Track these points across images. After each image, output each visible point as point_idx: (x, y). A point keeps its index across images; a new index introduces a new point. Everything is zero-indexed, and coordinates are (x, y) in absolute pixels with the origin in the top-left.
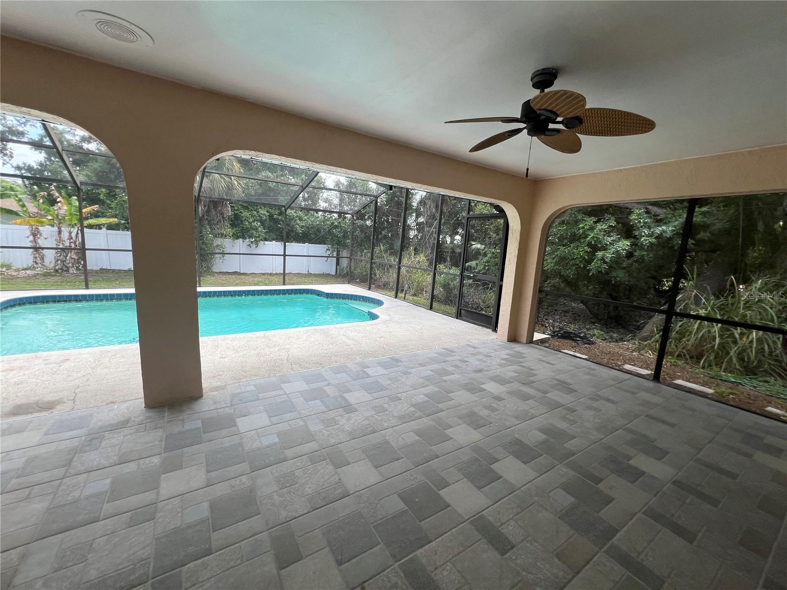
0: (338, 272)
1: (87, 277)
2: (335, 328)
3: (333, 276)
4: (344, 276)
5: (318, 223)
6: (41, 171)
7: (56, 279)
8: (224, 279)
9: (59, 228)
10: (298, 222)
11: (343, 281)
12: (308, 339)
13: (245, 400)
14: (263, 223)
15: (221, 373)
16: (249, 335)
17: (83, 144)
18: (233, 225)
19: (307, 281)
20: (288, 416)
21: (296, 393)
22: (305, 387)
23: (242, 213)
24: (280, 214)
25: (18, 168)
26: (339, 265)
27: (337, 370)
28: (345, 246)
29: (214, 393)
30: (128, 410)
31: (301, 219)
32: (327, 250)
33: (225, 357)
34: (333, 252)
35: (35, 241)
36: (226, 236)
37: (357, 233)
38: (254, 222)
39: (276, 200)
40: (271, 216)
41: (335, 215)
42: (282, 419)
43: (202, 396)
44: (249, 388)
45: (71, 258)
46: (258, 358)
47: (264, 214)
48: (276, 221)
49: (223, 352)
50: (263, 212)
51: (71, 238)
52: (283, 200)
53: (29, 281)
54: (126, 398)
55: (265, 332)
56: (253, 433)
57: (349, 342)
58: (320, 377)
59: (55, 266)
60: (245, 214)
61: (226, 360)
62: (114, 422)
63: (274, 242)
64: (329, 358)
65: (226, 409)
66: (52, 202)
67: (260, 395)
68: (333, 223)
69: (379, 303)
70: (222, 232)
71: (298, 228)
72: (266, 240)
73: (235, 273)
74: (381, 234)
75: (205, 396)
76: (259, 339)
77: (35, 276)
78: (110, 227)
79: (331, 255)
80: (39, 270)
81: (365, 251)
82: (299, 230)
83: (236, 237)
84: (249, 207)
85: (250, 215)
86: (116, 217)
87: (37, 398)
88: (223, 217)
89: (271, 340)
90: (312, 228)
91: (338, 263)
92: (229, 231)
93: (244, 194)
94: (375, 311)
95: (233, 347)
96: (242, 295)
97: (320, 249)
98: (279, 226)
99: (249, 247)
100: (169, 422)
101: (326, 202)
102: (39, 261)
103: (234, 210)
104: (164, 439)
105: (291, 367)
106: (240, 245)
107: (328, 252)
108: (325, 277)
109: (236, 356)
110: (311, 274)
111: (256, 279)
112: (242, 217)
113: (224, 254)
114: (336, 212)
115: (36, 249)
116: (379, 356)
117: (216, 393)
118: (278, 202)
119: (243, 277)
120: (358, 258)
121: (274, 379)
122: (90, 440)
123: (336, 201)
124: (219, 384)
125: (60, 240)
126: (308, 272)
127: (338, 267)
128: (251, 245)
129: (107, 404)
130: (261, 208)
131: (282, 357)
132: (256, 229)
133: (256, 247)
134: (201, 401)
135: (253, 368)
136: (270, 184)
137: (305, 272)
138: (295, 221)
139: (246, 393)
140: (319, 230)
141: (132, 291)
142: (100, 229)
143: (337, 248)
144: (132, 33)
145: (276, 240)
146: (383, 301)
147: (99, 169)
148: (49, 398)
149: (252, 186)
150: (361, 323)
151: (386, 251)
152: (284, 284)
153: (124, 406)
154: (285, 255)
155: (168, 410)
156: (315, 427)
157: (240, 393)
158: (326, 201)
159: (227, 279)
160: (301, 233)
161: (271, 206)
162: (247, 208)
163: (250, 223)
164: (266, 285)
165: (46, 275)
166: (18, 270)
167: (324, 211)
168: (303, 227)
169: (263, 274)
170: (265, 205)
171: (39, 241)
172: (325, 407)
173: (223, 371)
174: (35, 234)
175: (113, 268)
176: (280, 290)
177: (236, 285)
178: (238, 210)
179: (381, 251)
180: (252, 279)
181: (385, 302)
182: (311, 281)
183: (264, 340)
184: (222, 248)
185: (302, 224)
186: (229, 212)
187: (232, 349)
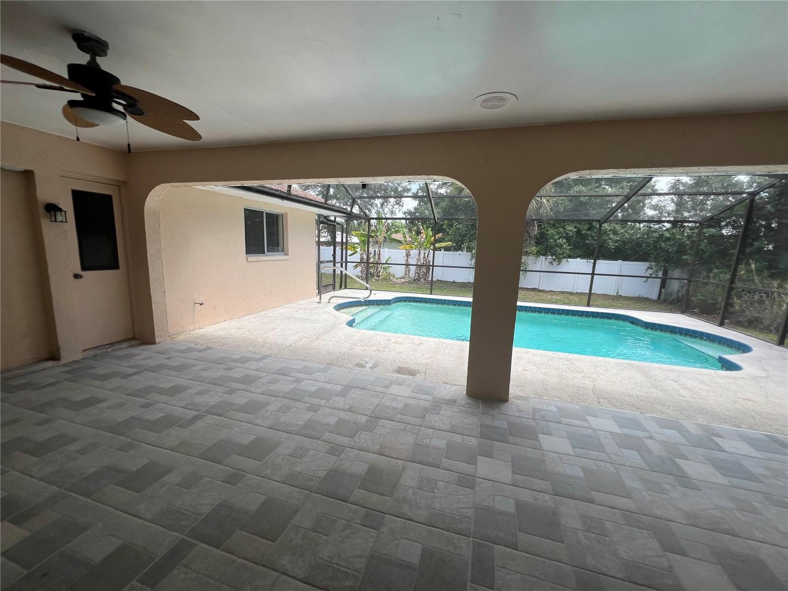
0: (662, 297)
1: (433, 285)
2: (660, 368)
3: (653, 301)
4: (672, 303)
5: (639, 236)
6: (415, 213)
7: (414, 285)
8: (523, 294)
9: (420, 251)
10: (612, 236)
11: (671, 309)
12: (621, 374)
13: (547, 418)
14: (568, 239)
15: (523, 384)
16: (550, 353)
17: (438, 190)
18: (538, 243)
19: (615, 304)
20: (594, 454)
21: (605, 433)
22: (617, 429)
23: (548, 231)
24: (589, 229)
25: (405, 213)
26: (664, 288)
27: (664, 423)
28: (679, 264)
29: (519, 402)
30: (456, 392)
31: (615, 233)
32: (649, 268)
33: (527, 370)
34: (657, 272)
35: (407, 260)
36: (529, 253)
37: (704, 245)
38: (559, 239)
39: (587, 215)
40: (579, 232)
41: (666, 224)
42: (587, 455)
43: (508, 401)
44: (549, 408)
45: (423, 272)
46: (560, 380)
47: (571, 231)
48: (584, 237)
49: (525, 365)
50: (571, 228)
51: (424, 258)
52: (595, 213)
53: (401, 287)
54: (454, 383)
55: (567, 354)
56: (555, 455)
57: (684, 392)
58: (636, 424)
59: (415, 277)
60: (551, 231)
61: (528, 373)
62: (447, 398)
63: (578, 259)
64: (651, 405)
65: (529, 421)
66: (418, 233)
67: (562, 419)
68: (662, 235)
69: (744, 348)
70: (527, 250)
71: (611, 244)
72: (570, 257)
73: (534, 289)
74: (751, 245)
75: (510, 401)
76: (560, 360)
77: (404, 283)
78: (447, 249)
79: (654, 275)
80: (407, 280)
81: (715, 271)
82: (612, 245)
83: (539, 254)
84: (556, 225)
85: (556, 232)
86: (450, 242)
87: (408, 366)
88: (530, 237)
89: (573, 364)
90: (629, 242)
91: (663, 285)
92: (534, 249)
93: (553, 212)
94: (734, 357)
95: (535, 362)
96: (541, 312)
97: (638, 267)
98: (587, 241)
99: (551, 265)
100: (483, 413)
101: (655, 210)
102: (407, 273)
103: (541, 229)
104: (479, 426)
105: (597, 401)
106: (542, 263)
107: (650, 271)
108: (642, 302)
109: (537, 372)
110: (620, 296)
111: (554, 297)
112: (548, 235)
113: (526, 271)
114: (668, 222)
115: (407, 265)
116: (743, 426)
117: (520, 402)
118: (589, 216)
119: (541, 294)
120: (701, 279)
121: (577, 407)
122: (435, 406)
123: (671, 207)
124: (522, 394)
125: (419, 260)
126: (617, 293)
127: (663, 291)
128: (553, 262)
129: (443, 383)
130: (568, 224)
131: (587, 386)
132: (561, 246)
133: (558, 264)
134: (507, 404)
135: (555, 389)
136: (582, 199)
137: (612, 293)
138: (608, 235)
139: (548, 412)
140: (639, 245)
141: (471, 300)
142: (440, 250)
143: (665, 266)
144: (503, 99)
145: (582, 257)
146: (752, 347)
147: (445, 207)
148: (413, 367)
149: (561, 203)
150: (705, 371)
151: (759, 271)
152: (588, 305)
153: (453, 388)
154: (593, 274)
155: (482, 402)
156: (632, 483)
157: (542, 410)
158: (655, 207)
159: (527, 295)
160: (613, 249)
161: (580, 221)
162: (554, 225)
163: (555, 240)
164: (565, 304)
165: (410, 282)
166: (397, 279)
167: (650, 221)
168: (617, 241)
169: (563, 292)
170: (573, 221)
171: (409, 260)
172: (646, 464)
173: (526, 383)
174: (408, 255)
175: (444, 280)
176: (583, 312)
177: (535, 301)
178: (544, 228)
179: (749, 271)
180: (550, 296)
181: (754, 348)
182: (621, 305)
183: (566, 362)
184: (525, 265)
185: (616, 238)
186: (535, 230)
187: (534, 363)
